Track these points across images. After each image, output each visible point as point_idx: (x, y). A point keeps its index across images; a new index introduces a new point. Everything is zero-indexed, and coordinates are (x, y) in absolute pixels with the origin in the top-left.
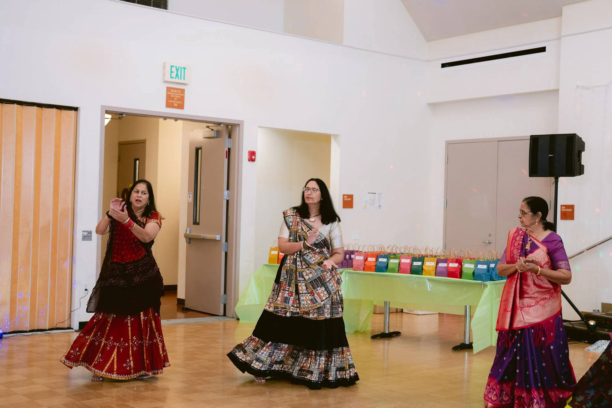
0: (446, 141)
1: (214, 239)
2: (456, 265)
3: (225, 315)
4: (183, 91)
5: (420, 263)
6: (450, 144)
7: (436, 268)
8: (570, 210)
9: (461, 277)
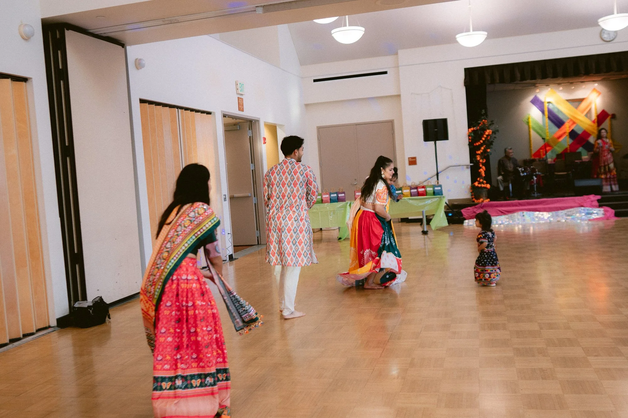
0: (317, 127)
1: (248, 196)
2: (423, 189)
3: (258, 244)
4: (243, 99)
5: (400, 192)
6: (319, 129)
7: (411, 192)
8: (414, 160)
9: (426, 196)
